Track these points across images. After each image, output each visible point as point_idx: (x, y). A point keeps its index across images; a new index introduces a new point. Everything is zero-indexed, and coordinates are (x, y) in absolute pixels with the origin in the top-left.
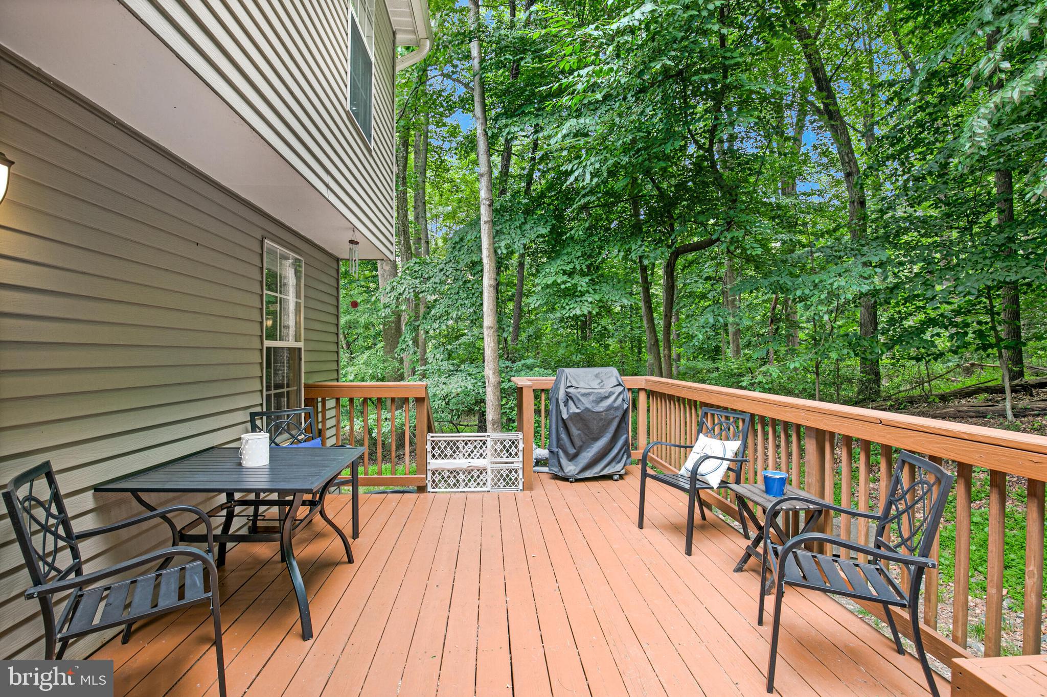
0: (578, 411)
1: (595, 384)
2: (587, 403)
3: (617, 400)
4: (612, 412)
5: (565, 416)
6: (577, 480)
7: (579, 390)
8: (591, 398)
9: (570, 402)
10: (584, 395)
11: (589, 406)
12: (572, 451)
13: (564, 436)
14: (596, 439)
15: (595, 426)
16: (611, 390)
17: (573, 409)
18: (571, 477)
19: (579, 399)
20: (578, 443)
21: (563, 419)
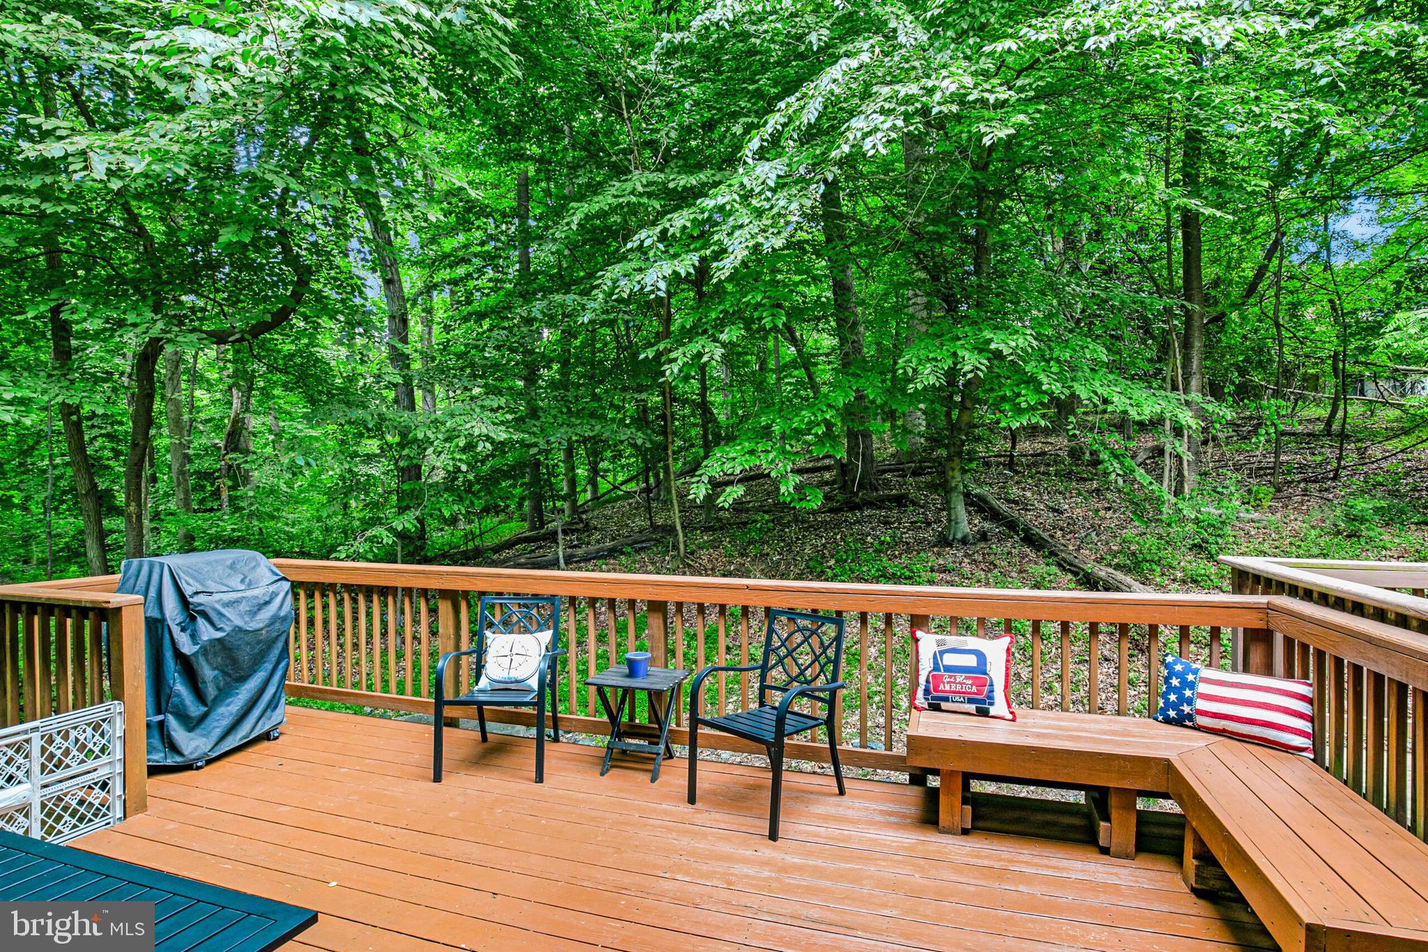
0: (219, 635)
1: (235, 582)
2: (235, 618)
3: (282, 603)
4: (277, 625)
5: (187, 648)
6: (209, 762)
7: (216, 597)
8: (243, 607)
9: (201, 621)
10: (228, 604)
11: (239, 622)
12: (195, 710)
13: (180, 687)
14: (243, 679)
15: (244, 656)
16: (272, 588)
17: (207, 633)
18: (198, 759)
19: (221, 614)
20: (211, 692)
21: (178, 655)
